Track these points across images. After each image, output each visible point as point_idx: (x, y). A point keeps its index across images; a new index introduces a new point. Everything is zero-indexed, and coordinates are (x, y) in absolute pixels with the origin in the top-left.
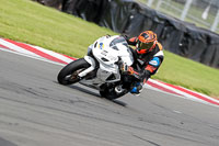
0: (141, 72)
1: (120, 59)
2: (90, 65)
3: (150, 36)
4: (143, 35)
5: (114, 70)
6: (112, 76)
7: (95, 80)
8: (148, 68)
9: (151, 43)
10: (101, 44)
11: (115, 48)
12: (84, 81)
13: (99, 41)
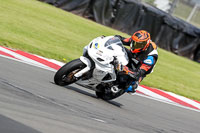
0: (136, 71)
1: (115, 59)
2: (85, 66)
3: (143, 36)
4: (137, 35)
5: (110, 70)
6: (108, 76)
7: (92, 81)
8: (143, 67)
9: (145, 43)
10: (96, 45)
11: (110, 48)
12: (80, 82)
13: (94, 41)
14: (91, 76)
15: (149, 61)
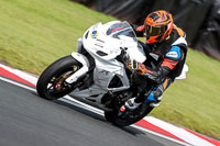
0: (157, 70)
5: (117, 69)
8: (166, 64)
12: (77, 92)
14: (92, 83)
15: (174, 54)
